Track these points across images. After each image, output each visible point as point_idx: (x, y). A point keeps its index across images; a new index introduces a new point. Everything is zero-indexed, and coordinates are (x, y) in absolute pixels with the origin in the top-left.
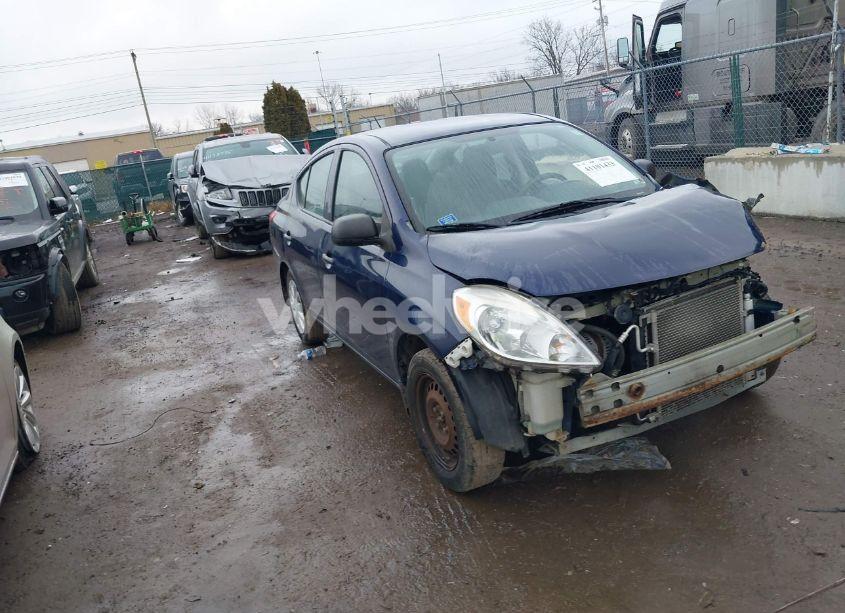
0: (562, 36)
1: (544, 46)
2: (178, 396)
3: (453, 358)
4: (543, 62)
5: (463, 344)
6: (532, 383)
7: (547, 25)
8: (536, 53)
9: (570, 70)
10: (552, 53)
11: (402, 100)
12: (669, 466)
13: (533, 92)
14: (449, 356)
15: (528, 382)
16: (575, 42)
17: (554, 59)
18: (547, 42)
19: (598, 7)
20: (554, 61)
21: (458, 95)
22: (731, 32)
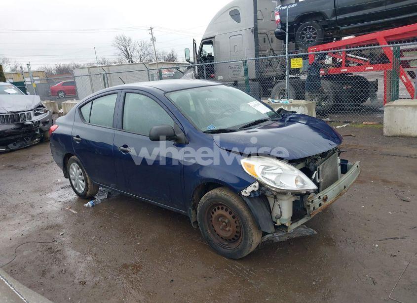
0: (132, 44)
1: (123, 49)
2: (20, 236)
3: (247, 192)
4: (123, 56)
5: (254, 184)
6: (284, 200)
7: (124, 38)
8: (120, 51)
9: (136, 60)
10: (128, 53)
11: (46, 69)
12: (316, 233)
13: (148, 70)
14: (245, 190)
15: (281, 200)
16: (138, 48)
17: (128, 55)
18: (125, 46)
19: (151, 33)
20: (128, 56)
21: (105, 69)
22: (236, 51)
